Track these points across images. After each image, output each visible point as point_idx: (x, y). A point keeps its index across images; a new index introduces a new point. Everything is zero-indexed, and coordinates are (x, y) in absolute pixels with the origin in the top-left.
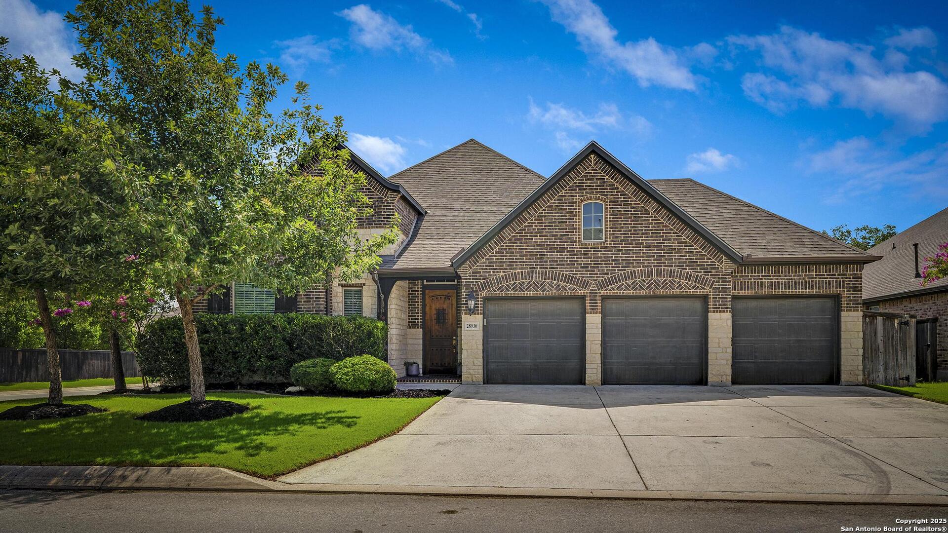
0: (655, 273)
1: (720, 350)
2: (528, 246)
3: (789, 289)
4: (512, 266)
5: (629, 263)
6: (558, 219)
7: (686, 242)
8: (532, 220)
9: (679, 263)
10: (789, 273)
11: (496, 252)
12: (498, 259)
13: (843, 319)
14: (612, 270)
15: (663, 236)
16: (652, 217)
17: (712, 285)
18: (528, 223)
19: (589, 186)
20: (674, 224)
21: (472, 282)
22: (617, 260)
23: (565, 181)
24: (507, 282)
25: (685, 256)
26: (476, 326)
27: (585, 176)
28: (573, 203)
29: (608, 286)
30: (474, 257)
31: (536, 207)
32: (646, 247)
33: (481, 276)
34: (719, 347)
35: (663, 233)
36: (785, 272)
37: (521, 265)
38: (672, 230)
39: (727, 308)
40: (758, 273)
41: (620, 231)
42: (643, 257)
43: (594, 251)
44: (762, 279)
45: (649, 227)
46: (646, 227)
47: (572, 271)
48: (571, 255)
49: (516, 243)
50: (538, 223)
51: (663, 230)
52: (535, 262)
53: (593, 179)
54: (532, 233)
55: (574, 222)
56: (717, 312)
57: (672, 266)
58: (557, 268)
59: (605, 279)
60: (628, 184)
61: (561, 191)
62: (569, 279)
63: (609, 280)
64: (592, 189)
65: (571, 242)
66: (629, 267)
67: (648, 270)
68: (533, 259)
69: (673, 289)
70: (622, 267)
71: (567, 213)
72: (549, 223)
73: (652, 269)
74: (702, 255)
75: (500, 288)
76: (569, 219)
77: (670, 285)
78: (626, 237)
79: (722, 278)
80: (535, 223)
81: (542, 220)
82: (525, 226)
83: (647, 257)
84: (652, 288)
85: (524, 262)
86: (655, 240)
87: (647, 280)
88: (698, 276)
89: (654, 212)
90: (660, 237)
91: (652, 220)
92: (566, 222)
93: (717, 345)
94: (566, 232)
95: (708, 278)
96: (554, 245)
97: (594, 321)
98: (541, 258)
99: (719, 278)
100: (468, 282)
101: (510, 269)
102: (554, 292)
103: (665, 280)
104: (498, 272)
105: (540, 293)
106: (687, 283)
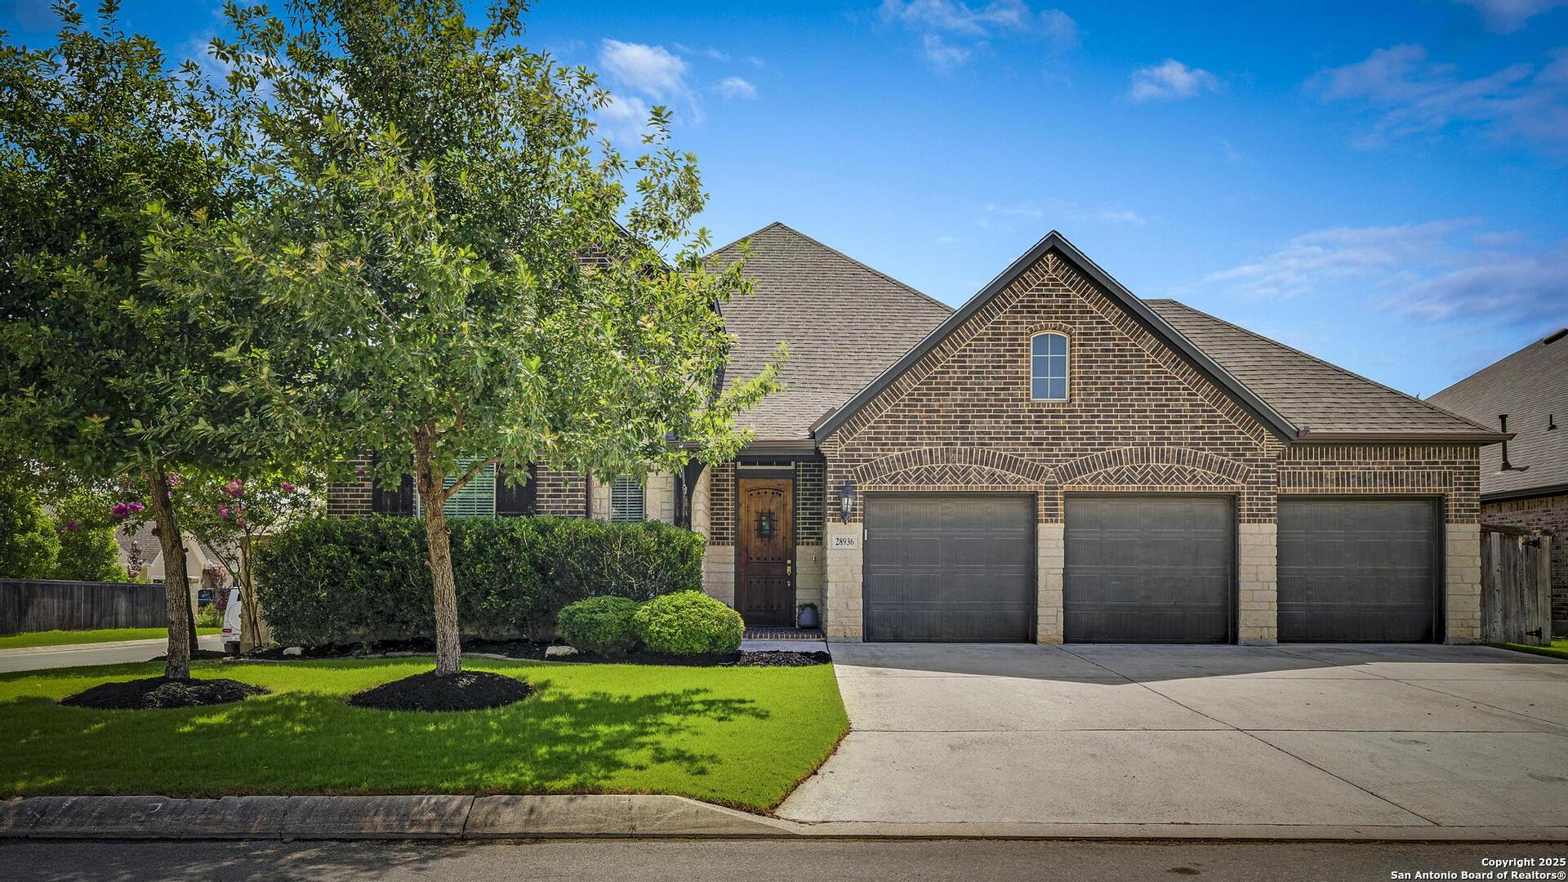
0: (1152, 456)
1: (1258, 586)
2: (941, 406)
3: (1365, 485)
4: (914, 439)
5: (1111, 439)
6: (992, 361)
7: (1203, 405)
8: (948, 362)
9: (1192, 439)
10: (1365, 458)
11: (887, 416)
12: (889, 428)
13: (1449, 536)
14: (1082, 450)
15: (1166, 394)
16: (1148, 361)
17: (1246, 477)
18: (942, 367)
19: (1045, 307)
20: (1184, 373)
21: (846, 466)
22: (1090, 433)
23: (1003, 296)
24: (906, 467)
25: (1202, 427)
26: (851, 542)
27: (1038, 290)
28: (1017, 334)
29: (1075, 476)
30: (849, 423)
31: (955, 339)
32: (1138, 411)
33: (860, 456)
34: (1258, 580)
35: (1167, 389)
36: (1359, 458)
37: (929, 438)
38: (1180, 383)
39: (1271, 515)
40: (1316, 458)
41: (1096, 383)
42: (1134, 428)
43: (1052, 417)
44: (1322, 468)
45: (1143, 378)
46: (1138, 378)
47: (1015, 450)
48: (1013, 422)
49: (921, 400)
50: (959, 367)
51: (1166, 383)
52: (952, 433)
53: (1051, 296)
54: (948, 383)
55: (1018, 367)
56: (1254, 522)
57: (1181, 444)
58: (991, 444)
59: (1071, 465)
60: (1109, 306)
61: (998, 314)
62: (1010, 464)
63: (1077, 466)
64: (1048, 312)
65: (1013, 400)
66: (1111, 444)
67: (1142, 449)
68: (950, 428)
69: (1183, 483)
70: (1099, 444)
71: (1008, 351)
72: (977, 367)
73: (1148, 449)
74: (1230, 427)
75: (893, 477)
76: (1009, 361)
77: (1177, 477)
78: (1106, 394)
79: (1262, 466)
80: (953, 367)
81: (965, 362)
82: (936, 372)
83: (1139, 428)
84: (1149, 480)
85: (934, 433)
86: (1153, 400)
87: (1140, 466)
88: (1223, 461)
89: (1152, 353)
90: (1162, 395)
91: (1149, 367)
92: (1005, 367)
93: (1253, 577)
94: (1005, 383)
95: (1239, 466)
96: (985, 406)
97: (1051, 536)
98: (963, 428)
99: (1257, 466)
100: (838, 466)
101: (910, 444)
102: (986, 485)
103: (1170, 468)
104: (889, 450)
105: (961, 486)
106: (1205, 473)
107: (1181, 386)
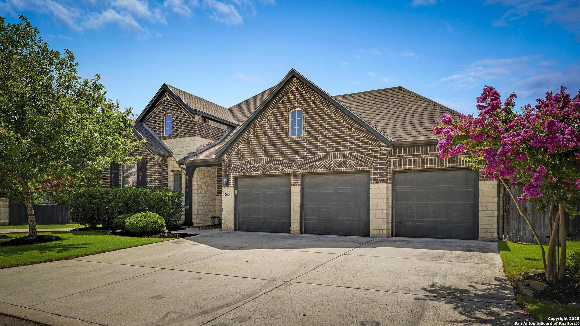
0: (333, 156)
1: (378, 211)
2: (258, 142)
3: (435, 164)
4: (249, 155)
5: (317, 150)
6: (275, 123)
7: (354, 133)
8: (260, 125)
9: (350, 148)
10: (435, 151)
11: (241, 148)
12: (241, 152)
13: (481, 187)
14: (306, 156)
15: (339, 130)
16: (332, 117)
17: (372, 163)
18: (258, 127)
19: (293, 99)
20: (346, 120)
21: (228, 167)
22: (310, 149)
23: (279, 97)
24: (246, 166)
25: (354, 143)
26: (230, 194)
27: (291, 93)
28: (283, 112)
29: (304, 166)
30: (229, 151)
31: (262, 116)
32: (328, 138)
33: (232, 163)
34: (378, 209)
35: (340, 128)
36: (432, 151)
37: (254, 155)
38: (345, 125)
39: (383, 180)
40: (411, 153)
41: (312, 128)
42: (326, 145)
43: (296, 143)
44: (414, 157)
45: (330, 124)
46: (328, 124)
47: (282, 157)
48: (282, 146)
49: (251, 141)
50: (264, 127)
51: (339, 125)
52: (261, 152)
53: (296, 95)
54: (260, 133)
55: (284, 125)
56: (376, 183)
57: (345, 151)
58: (274, 156)
59: (302, 162)
60: (317, 96)
61: (277, 105)
62: (280, 163)
63: (305, 163)
64: (294, 102)
65: (282, 138)
66: (317, 153)
67: (329, 154)
68: (261, 150)
69: (346, 167)
70: (313, 153)
71: (280, 119)
72: (270, 126)
73: (331, 154)
74: (366, 142)
75: (242, 170)
76: (281, 123)
77: (343, 165)
78: (316, 132)
79: (380, 158)
80: (262, 127)
81: (266, 125)
82: (256, 130)
83: (328, 145)
84: (332, 167)
85: (255, 153)
86: (334, 133)
87: (329, 161)
88: (362, 157)
89: (334, 113)
90: (338, 130)
91: (332, 119)
92: (279, 125)
93: (376, 208)
94: (279, 132)
95: (369, 158)
96: (272, 141)
97: (296, 190)
98: (265, 150)
99: (377, 158)
100: (226, 167)
101: (248, 158)
102: (272, 172)
103: (341, 161)
104: (241, 160)
105: (264, 172)
106: (355, 163)
107: (345, 126)
